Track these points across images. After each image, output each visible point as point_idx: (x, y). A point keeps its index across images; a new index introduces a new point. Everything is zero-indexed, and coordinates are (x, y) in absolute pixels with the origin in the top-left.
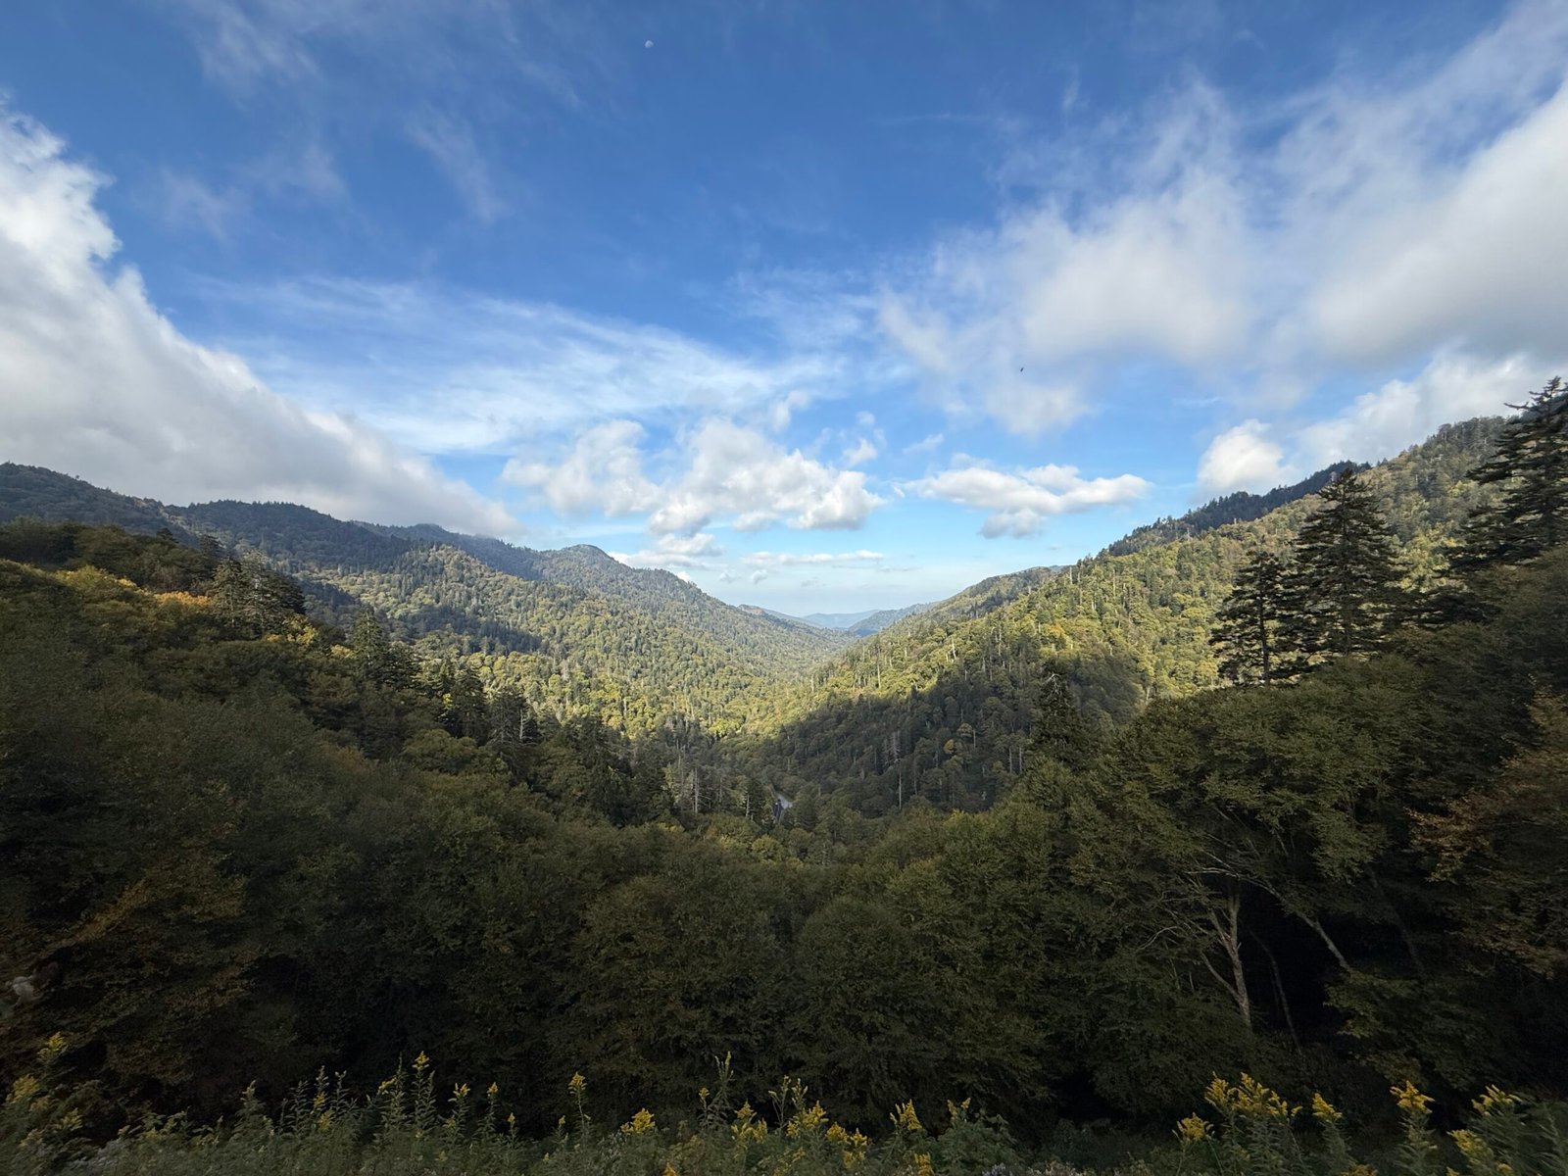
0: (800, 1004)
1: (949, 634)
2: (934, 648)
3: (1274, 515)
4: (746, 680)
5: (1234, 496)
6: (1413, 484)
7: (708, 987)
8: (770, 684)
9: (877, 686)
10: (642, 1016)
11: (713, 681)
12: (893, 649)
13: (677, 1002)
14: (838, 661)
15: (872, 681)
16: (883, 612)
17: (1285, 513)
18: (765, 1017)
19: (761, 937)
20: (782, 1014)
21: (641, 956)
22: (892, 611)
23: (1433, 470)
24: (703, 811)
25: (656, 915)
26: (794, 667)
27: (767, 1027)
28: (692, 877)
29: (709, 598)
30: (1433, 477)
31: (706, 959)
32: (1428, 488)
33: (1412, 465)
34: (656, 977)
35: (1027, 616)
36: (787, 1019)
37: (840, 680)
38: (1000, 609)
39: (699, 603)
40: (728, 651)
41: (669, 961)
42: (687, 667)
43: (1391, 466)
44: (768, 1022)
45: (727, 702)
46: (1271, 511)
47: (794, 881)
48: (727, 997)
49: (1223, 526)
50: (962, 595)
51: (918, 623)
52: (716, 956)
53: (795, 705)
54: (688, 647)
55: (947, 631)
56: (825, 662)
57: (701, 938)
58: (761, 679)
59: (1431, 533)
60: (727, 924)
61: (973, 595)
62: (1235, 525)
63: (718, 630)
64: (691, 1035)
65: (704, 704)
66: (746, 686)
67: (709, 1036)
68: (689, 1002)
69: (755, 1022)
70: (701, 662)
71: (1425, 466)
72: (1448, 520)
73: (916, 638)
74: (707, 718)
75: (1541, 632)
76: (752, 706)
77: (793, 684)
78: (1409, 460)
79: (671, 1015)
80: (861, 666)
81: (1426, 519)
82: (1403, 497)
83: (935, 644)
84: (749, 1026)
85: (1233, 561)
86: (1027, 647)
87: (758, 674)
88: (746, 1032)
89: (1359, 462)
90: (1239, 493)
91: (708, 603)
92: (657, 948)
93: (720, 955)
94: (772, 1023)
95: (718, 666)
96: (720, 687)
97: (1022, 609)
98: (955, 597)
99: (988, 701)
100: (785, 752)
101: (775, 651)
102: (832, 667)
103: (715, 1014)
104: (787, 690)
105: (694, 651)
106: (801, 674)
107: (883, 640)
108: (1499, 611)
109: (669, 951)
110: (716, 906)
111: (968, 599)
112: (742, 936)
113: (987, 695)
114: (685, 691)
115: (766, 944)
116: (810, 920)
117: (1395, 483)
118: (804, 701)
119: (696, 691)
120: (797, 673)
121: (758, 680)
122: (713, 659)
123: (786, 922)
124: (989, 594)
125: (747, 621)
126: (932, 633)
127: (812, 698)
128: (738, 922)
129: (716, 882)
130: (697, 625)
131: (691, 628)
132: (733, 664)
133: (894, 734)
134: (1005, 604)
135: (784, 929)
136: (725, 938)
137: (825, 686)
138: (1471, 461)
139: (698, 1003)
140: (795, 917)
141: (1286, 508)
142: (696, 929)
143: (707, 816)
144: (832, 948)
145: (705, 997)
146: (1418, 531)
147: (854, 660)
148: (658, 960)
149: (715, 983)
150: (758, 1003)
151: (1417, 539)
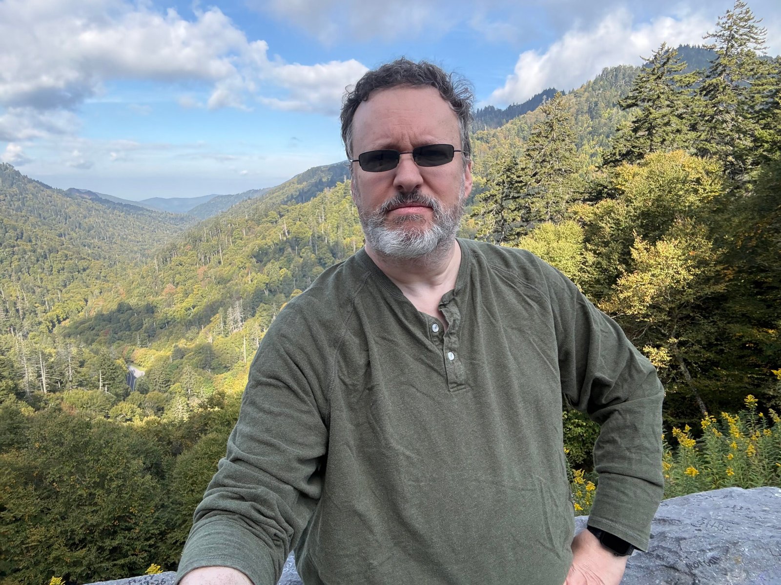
0: (179, 522)
1: (281, 216)
2: (269, 228)
3: (509, 125)
4: (85, 264)
5: (486, 108)
6: (586, 109)
7: (91, 529)
8: (110, 266)
9: (220, 263)
10: (28, 568)
11: (46, 266)
12: (233, 230)
13: (62, 548)
14: (180, 242)
15: (214, 259)
16: (222, 196)
17: (515, 125)
18: (147, 540)
19: (138, 479)
20: (163, 534)
21: (17, 520)
22: (229, 196)
23: (596, 99)
24: (53, 390)
25: (26, 484)
26: (136, 249)
27: (150, 546)
28: (62, 444)
29: (31, 181)
30: (596, 104)
31: (86, 508)
32: (593, 112)
33: (586, 94)
34: (36, 534)
35: (344, 201)
36: (169, 536)
37: (183, 258)
38: (322, 195)
39: (18, 187)
40: (60, 235)
41: (47, 518)
42: (13, 253)
43: (576, 95)
44: (152, 542)
45: (65, 286)
46: (507, 122)
47: (160, 431)
48: (112, 533)
49: (479, 132)
50: (290, 183)
51: (254, 206)
52: (96, 504)
53: (140, 285)
54: (11, 233)
55: (279, 213)
56: (167, 242)
57: (80, 493)
58: (101, 261)
59: (592, 143)
60: (103, 476)
61: (300, 182)
62: (486, 132)
63: (45, 214)
64: (79, 570)
65: (38, 290)
66: (84, 270)
67: (96, 566)
68: (73, 546)
69: (138, 545)
70: (29, 247)
71: (592, 96)
72: (600, 135)
73: (253, 220)
74: (43, 303)
75: (641, 204)
76: (92, 288)
77: (136, 264)
78: (585, 91)
79: (57, 559)
80: (203, 246)
81: (590, 133)
82: (580, 117)
83: (269, 224)
84: (134, 549)
85: (483, 159)
86: (343, 226)
87: (97, 257)
88: (133, 555)
89: (559, 90)
90: (489, 106)
91: (30, 186)
92: (32, 510)
93: (99, 501)
94: (155, 542)
95: (50, 252)
96: (55, 272)
97: (339, 194)
98: (285, 184)
99: (314, 270)
100: (133, 328)
101: (113, 234)
102: (174, 247)
103: (101, 549)
104: (129, 271)
105: (20, 237)
106: (143, 255)
107: (222, 221)
108: (623, 192)
109: (45, 511)
110: (91, 464)
111: (296, 186)
112: (120, 482)
113: (313, 265)
114: (13, 278)
115: (143, 484)
116: (180, 458)
117: (577, 107)
118: (149, 280)
119: (26, 277)
120: (139, 255)
121: (96, 264)
122: (43, 246)
123: (157, 465)
124: (313, 181)
125: (79, 205)
126: (267, 216)
127: (156, 277)
128: (113, 471)
129: (87, 444)
130: (19, 209)
131: (13, 213)
132: (67, 248)
133: (237, 302)
134: (326, 190)
135: (157, 470)
136: (103, 488)
137: (169, 265)
138: (614, 95)
139: (83, 543)
140: (166, 460)
141: (516, 120)
142: (73, 486)
143: (58, 394)
144: (203, 474)
145: (89, 538)
146: (585, 142)
147: (196, 240)
148: (36, 519)
149: (98, 525)
150: (141, 530)
151: (584, 147)
